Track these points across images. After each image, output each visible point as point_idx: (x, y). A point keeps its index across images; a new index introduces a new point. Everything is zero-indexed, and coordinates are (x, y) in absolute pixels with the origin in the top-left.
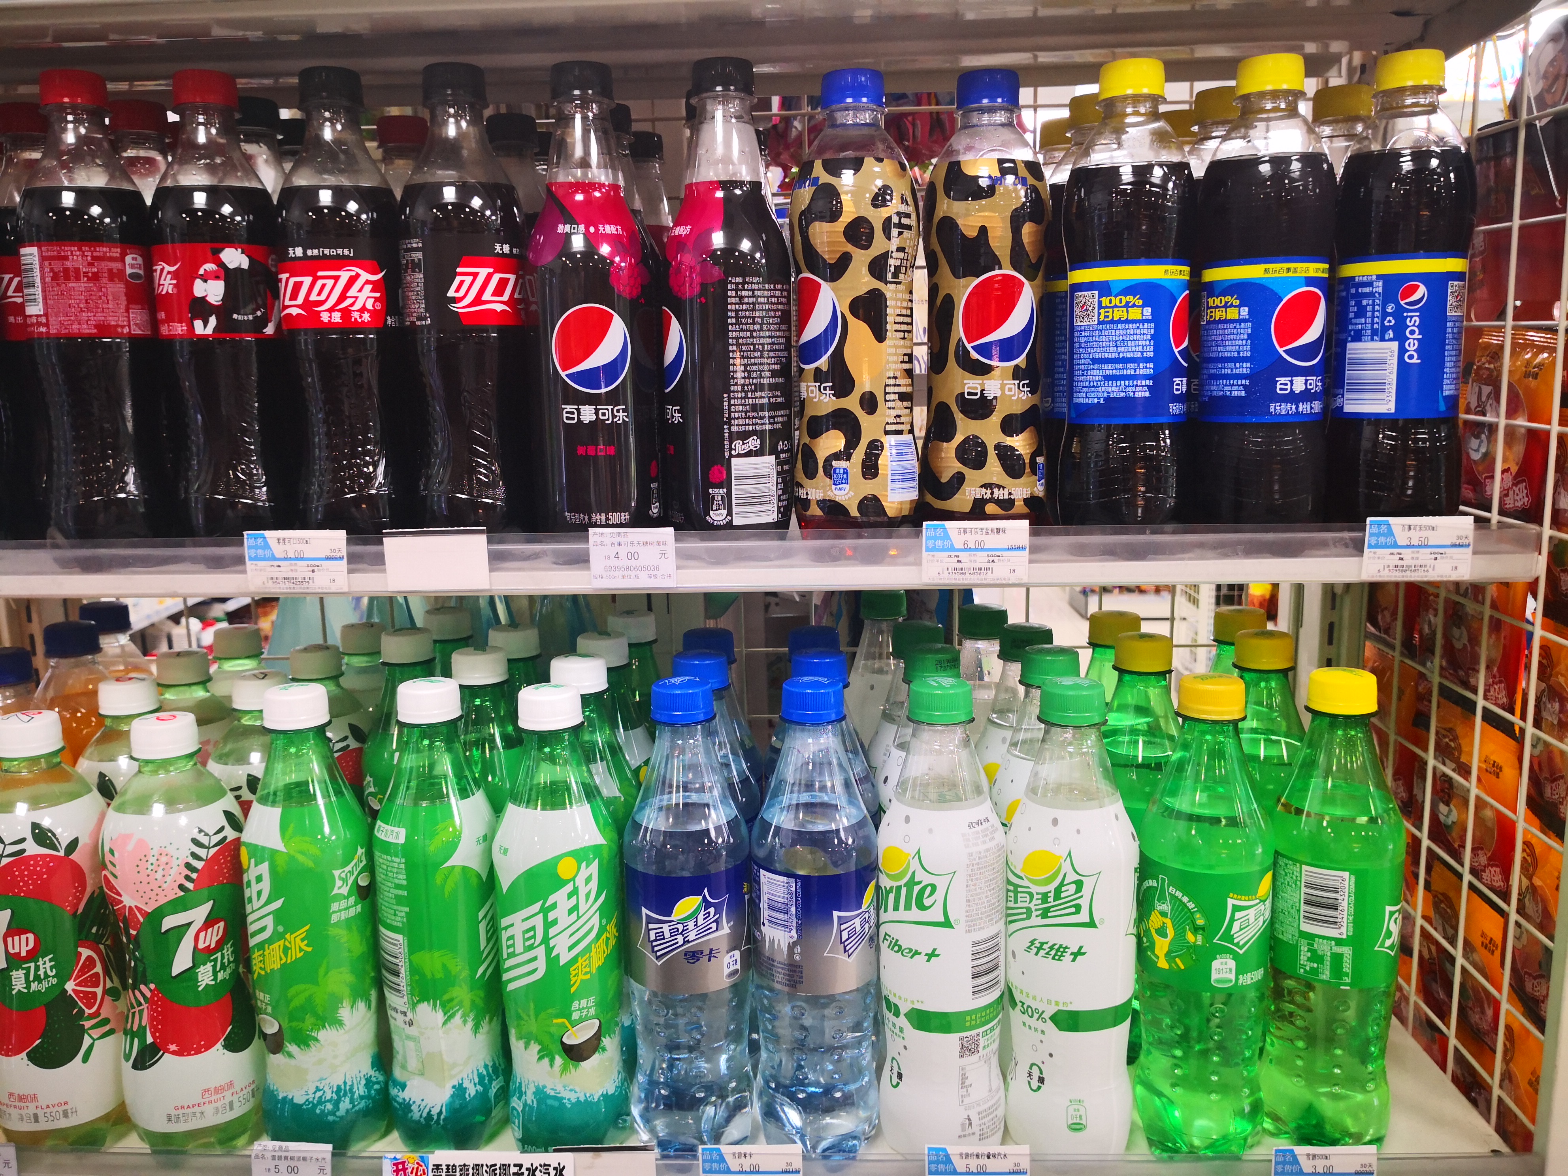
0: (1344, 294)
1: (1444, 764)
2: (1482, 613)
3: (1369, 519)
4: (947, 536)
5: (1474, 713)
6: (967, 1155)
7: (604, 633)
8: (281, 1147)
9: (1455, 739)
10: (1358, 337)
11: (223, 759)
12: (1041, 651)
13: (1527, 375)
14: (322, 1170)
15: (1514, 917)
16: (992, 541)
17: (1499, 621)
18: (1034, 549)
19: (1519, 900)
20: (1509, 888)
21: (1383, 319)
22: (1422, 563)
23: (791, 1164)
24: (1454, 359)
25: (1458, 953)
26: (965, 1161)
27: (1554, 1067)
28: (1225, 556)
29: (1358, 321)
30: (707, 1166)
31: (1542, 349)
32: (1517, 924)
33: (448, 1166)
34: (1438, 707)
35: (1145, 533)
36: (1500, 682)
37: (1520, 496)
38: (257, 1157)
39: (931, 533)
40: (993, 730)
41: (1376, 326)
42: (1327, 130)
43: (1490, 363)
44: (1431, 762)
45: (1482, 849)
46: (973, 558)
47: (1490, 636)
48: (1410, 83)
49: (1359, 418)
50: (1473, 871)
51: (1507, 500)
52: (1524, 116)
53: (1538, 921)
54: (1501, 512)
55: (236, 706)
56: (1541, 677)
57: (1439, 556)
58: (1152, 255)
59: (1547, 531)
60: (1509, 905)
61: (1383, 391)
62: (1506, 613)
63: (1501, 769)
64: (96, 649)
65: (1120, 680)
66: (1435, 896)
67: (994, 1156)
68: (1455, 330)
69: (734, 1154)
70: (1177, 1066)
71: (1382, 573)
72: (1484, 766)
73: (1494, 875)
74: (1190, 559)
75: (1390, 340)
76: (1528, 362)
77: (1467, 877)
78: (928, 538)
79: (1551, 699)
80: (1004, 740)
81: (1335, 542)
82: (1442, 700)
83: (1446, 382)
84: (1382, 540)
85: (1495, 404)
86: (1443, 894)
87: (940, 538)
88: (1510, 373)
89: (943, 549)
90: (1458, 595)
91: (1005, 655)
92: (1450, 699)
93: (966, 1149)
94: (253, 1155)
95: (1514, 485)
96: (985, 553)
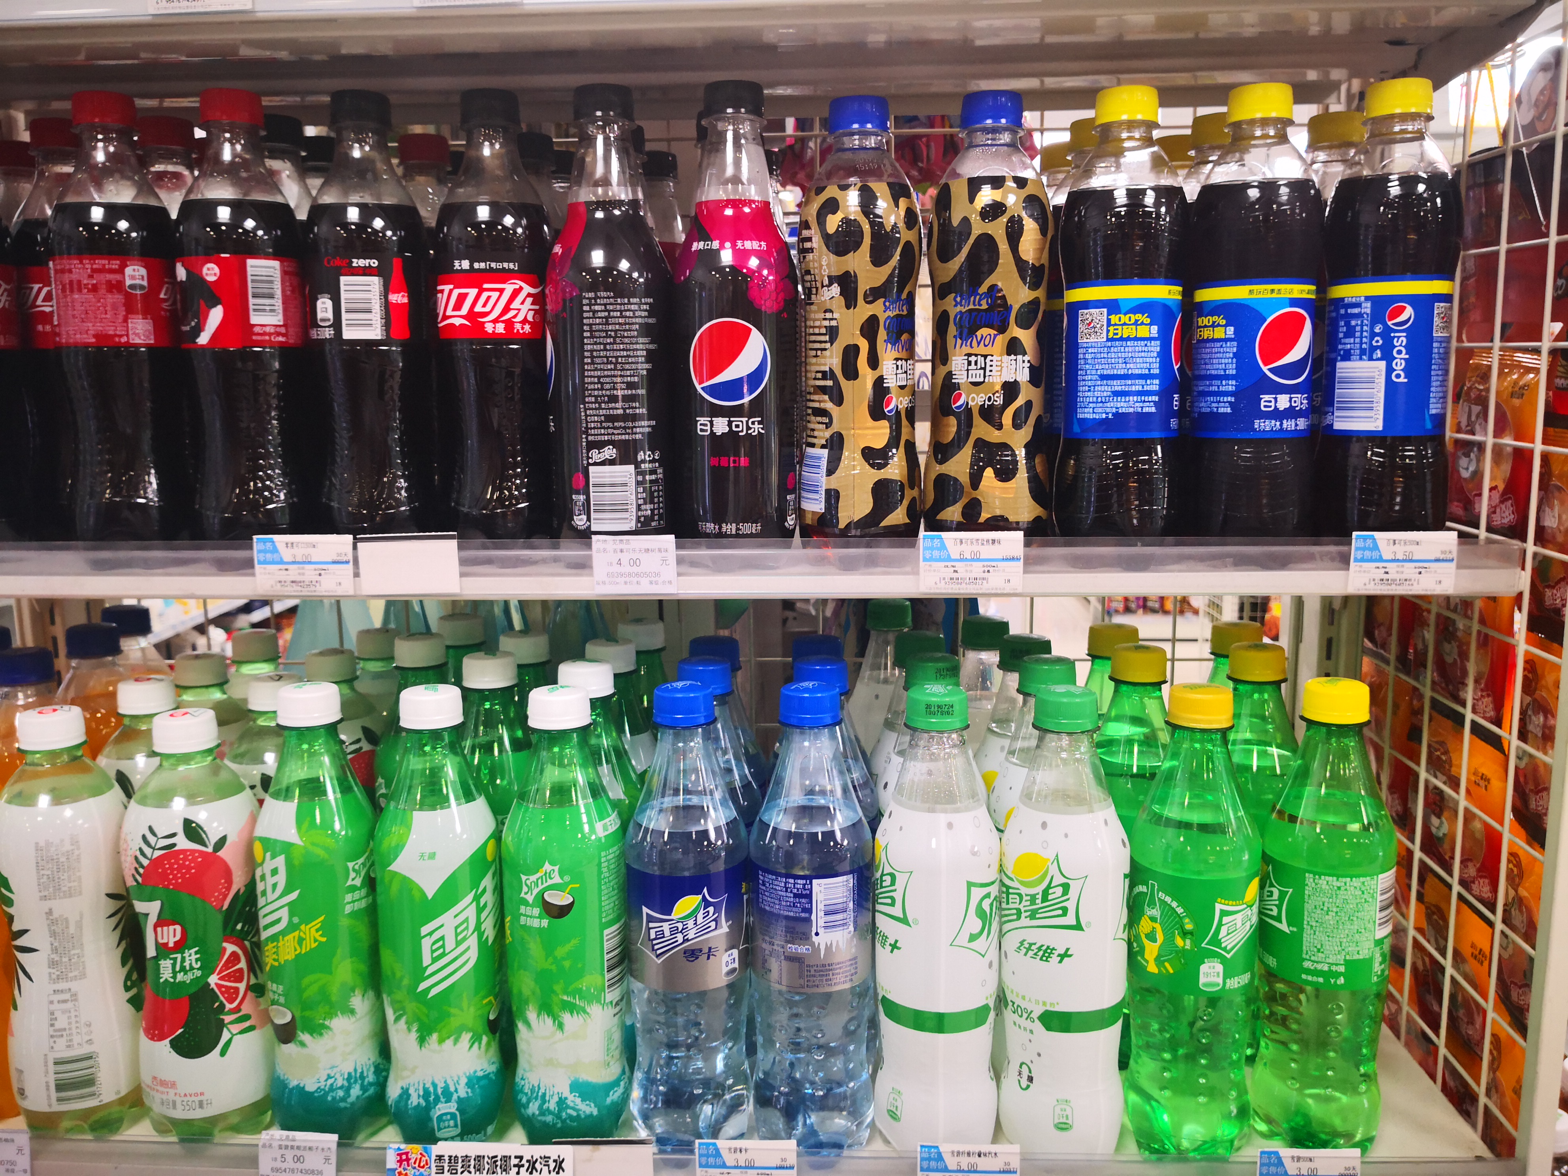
0: (1334, 314)
1: (1435, 777)
2: (1470, 628)
3: (1355, 534)
4: (943, 547)
5: (1463, 726)
6: (958, 1153)
7: (611, 638)
8: (288, 1137)
9: (1446, 752)
10: (1347, 356)
11: (238, 758)
12: (1037, 661)
13: (1512, 395)
14: (327, 1159)
16: (987, 552)
17: (1486, 635)
18: (1028, 560)
19: (1505, 911)
20: (1496, 898)
21: (1372, 339)
22: (1407, 577)
23: (785, 1160)
24: (1440, 378)
25: (1448, 963)
26: (957, 1159)
27: (1537, 1074)
28: (1215, 568)
29: (1347, 340)
30: (704, 1160)
31: (1529, 370)
32: (1503, 933)
33: (450, 1157)
34: (1430, 720)
35: (1136, 545)
36: (1488, 696)
37: (1507, 513)
38: (264, 1146)
39: (928, 543)
41: (1364, 346)
42: (1322, 156)
43: (1478, 384)
44: (1423, 775)
45: (1470, 860)
47: (1478, 650)
48: (1398, 111)
49: (1348, 436)
50: (1463, 882)
51: (1495, 517)
52: (1511, 143)
53: (1523, 931)
54: (1489, 529)
55: (252, 707)
56: (1526, 690)
57: (1423, 570)
58: (1146, 276)
59: (1531, 547)
61: (1371, 409)
62: (1493, 628)
63: (1489, 781)
64: (116, 650)
65: (1116, 691)
66: (1427, 908)
67: (985, 1155)
68: (1441, 351)
69: (730, 1149)
70: (1165, 1069)
71: (1368, 587)
72: (1473, 778)
73: (1482, 887)
74: (1180, 571)
75: (1378, 359)
76: (1516, 382)
77: (1456, 888)
78: (925, 549)
79: (1536, 713)
80: (1002, 748)
81: (1322, 556)
82: (1435, 714)
83: (1432, 400)
84: (1368, 554)
85: (1483, 423)
86: (1434, 905)
87: (937, 548)
88: (1498, 393)
89: (940, 560)
90: (1448, 608)
91: (1004, 665)
92: (1440, 712)
93: (957, 1147)
94: (261, 1144)
95: (1502, 502)
96: (981, 564)
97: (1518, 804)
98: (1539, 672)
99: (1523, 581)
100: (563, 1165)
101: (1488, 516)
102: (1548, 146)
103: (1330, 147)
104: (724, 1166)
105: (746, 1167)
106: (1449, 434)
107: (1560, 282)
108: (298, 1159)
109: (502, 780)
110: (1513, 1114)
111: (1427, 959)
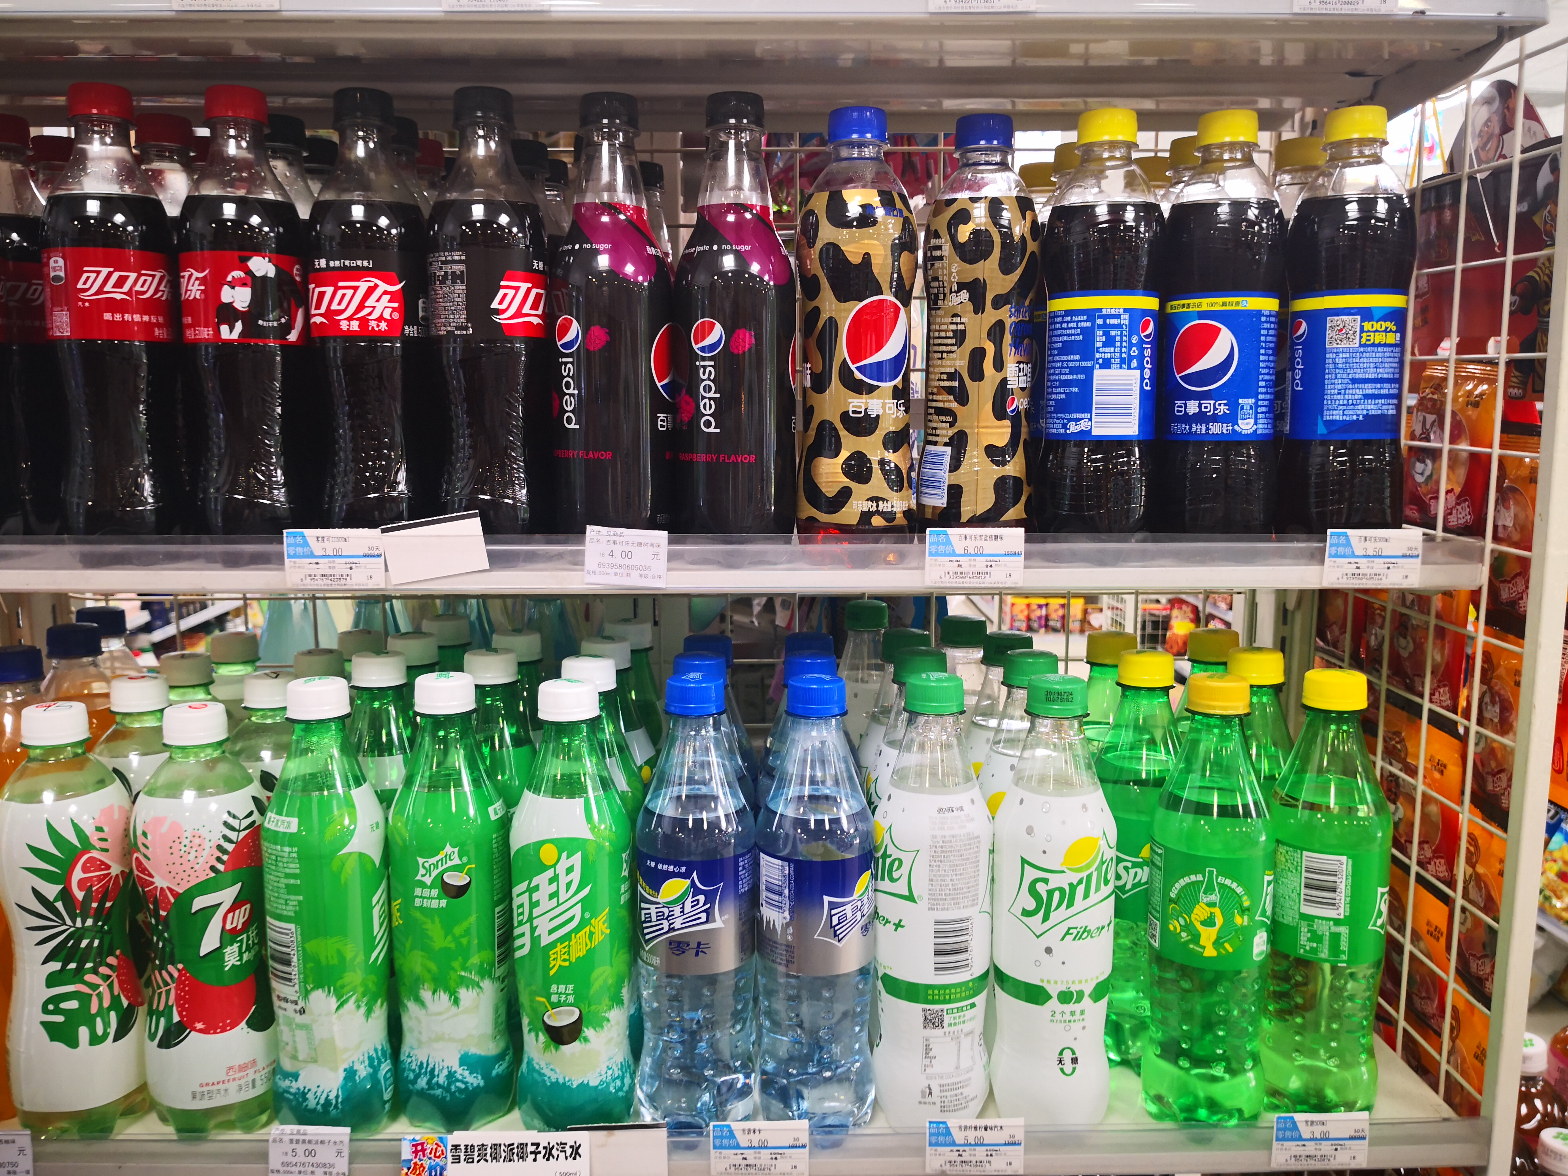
1: (1391, 764)
2: (1427, 623)
3: (1329, 531)
4: (948, 542)
5: (1420, 716)
6: (966, 1127)
8: (299, 1131)
9: (1402, 741)
12: (1022, 655)
13: (1469, 404)
14: (339, 1153)
15: (1459, 902)
16: (990, 547)
17: (1443, 629)
18: (1028, 556)
19: (1464, 886)
20: (1454, 876)
22: (1377, 572)
23: (798, 1140)
25: (1406, 941)
26: (964, 1133)
27: (1500, 1036)
30: (718, 1141)
31: (1482, 380)
32: (1464, 910)
33: (466, 1146)
34: (1386, 713)
36: (1445, 686)
37: (1463, 514)
38: (274, 1141)
39: (934, 539)
40: (976, 731)
42: (1287, 178)
43: (1433, 393)
44: (1379, 763)
45: (1427, 842)
46: (972, 563)
47: (1434, 643)
50: (1420, 863)
51: (1451, 518)
52: (1467, 169)
53: (1482, 903)
54: (1446, 529)
55: (247, 704)
56: (1483, 681)
57: (1391, 566)
59: (1489, 545)
60: (1455, 891)
62: (1451, 622)
63: (1445, 766)
64: (97, 650)
67: (991, 1128)
69: (743, 1130)
71: (1340, 581)
72: (1430, 765)
73: (1440, 866)
76: (1470, 393)
77: (1415, 868)
78: (930, 544)
79: (1493, 700)
80: (988, 740)
82: (1389, 705)
84: (1341, 550)
85: (1438, 431)
87: (943, 544)
88: (1454, 402)
89: (945, 555)
90: (1404, 604)
92: (1398, 704)
93: (964, 1123)
94: (271, 1139)
95: (1458, 504)
96: (984, 559)
98: (1495, 661)
99: (1482, 576)
100: (580, 1151)
103: (1296, 171)
104: (738, 1147)
105: (760, 1147)
106: (1404, 442)
108: (310, 1153)
109: (503, 775)
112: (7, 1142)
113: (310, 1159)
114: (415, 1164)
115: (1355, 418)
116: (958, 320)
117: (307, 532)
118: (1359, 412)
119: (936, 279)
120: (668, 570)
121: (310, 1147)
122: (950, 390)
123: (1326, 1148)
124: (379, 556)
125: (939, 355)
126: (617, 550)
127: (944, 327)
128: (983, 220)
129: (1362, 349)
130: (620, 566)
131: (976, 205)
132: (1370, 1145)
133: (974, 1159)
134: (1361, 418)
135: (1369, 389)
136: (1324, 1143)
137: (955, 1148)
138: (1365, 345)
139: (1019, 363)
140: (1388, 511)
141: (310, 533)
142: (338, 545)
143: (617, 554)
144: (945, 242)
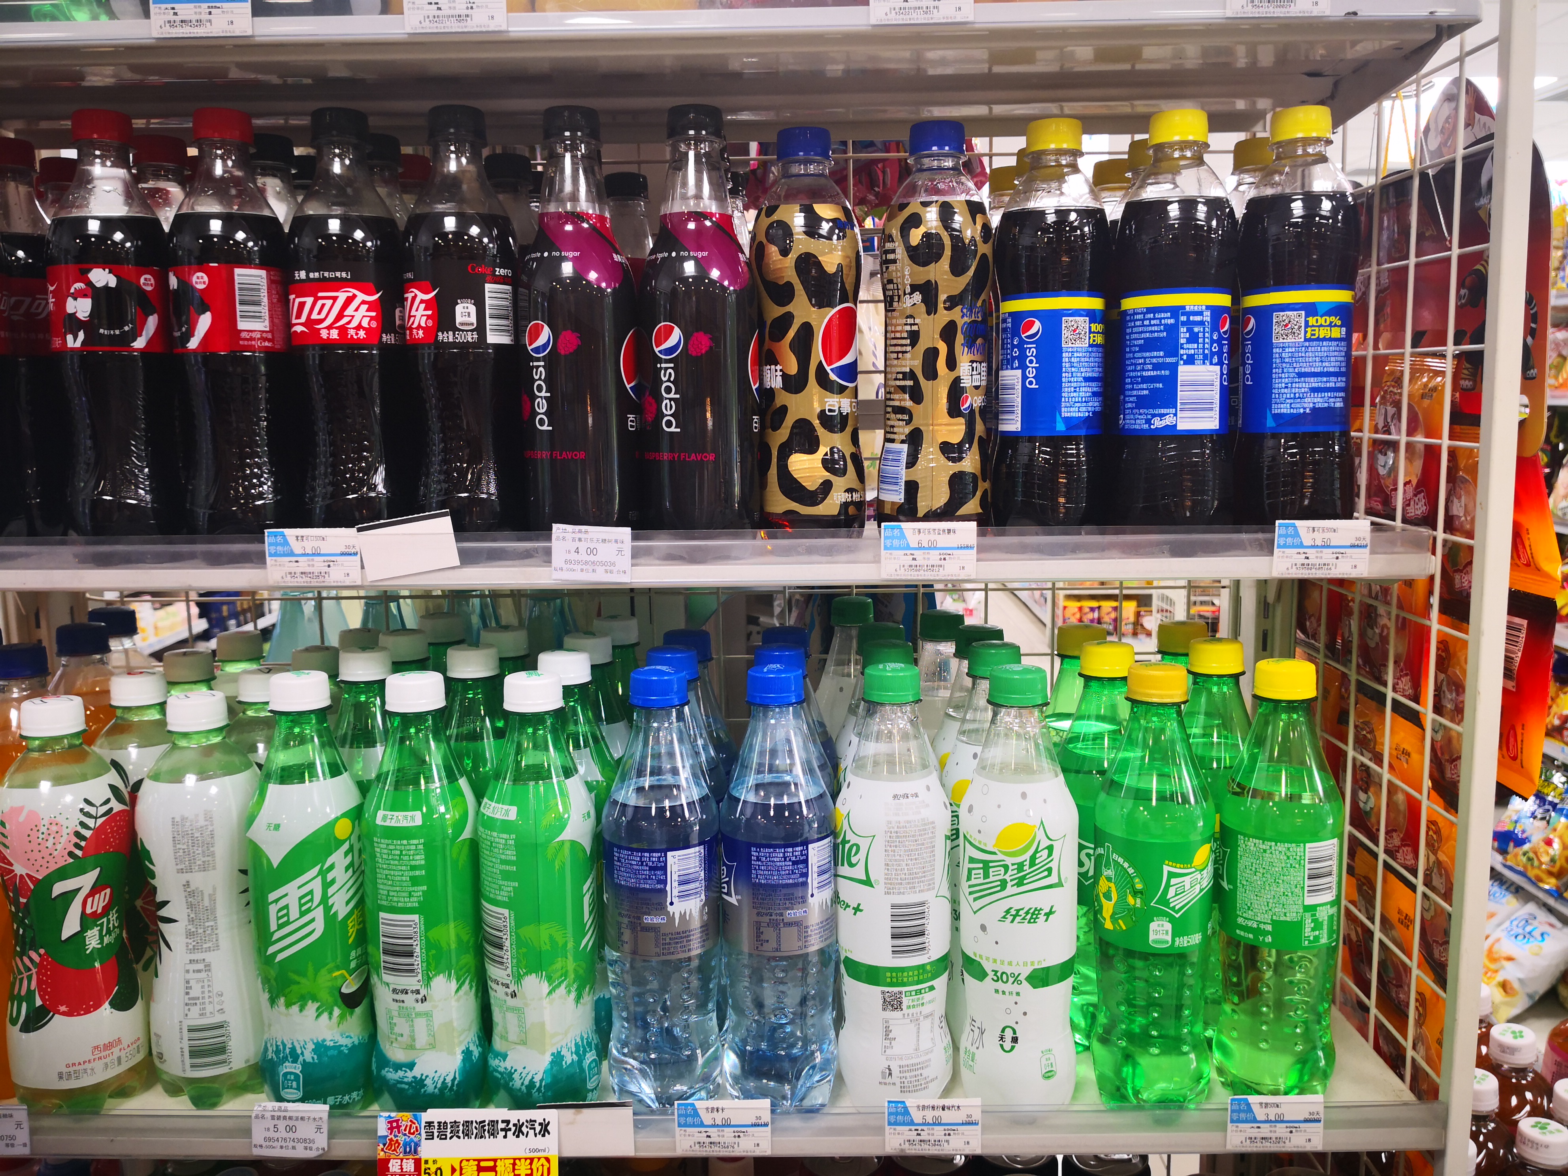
1: (1362, 754)
2: (1389, 613)
3: (1277, 522)
4: (903, 536)
5: (1385, 705)
6: (924, 1107)
8: (281, 1107)
9: (1370, 730)
12: (990, 647)
13: (1423, 396)
14: (319, 1129)
15: (1421, 888)
16: (944, 541)
17: (1404, 618)
18: (981, 549)
19: (1425, 874)
20: (1417, 863)
22: (1326, 562)
23: (760, 1118)
25: (1376, 928)
26: (922, 1113)
27: (1455, 1020)
28: (1153, 555)
30: (682, 1120)
31: (1437, 373)
32: (1424, 895)
33: (439, 1123)
34: (1356, 702)
36: (1406, 675)
37: (1420, 505)
38: (257, 1117)
39: (889, 533)
43: (1392, 387)
44: (1351, 753)
45: (1396, 831)
46: (926, 556)
47: (1396, 634)
50: (1387, 851)
51: (1410, 509)
52: (1419, 166)
53: (1443, 892)
54: (1405, 521)
56: (1438, 665)
57: (1340, 556)
59: (1440, 535)
60: (1417, 878)
62: (1411, 612)
63: (1409, 755)
66: (1356, 879)
67: (949, 1108)
69: (707, 1109)
71: (1291, 571)
72: (1395, 753)
73: (1405, 854)
76: (1426, 385)
77: (1382, 856)
78: (885, 538)
79: (1448, 689)
81: (1251, 542)
82: (1361, 696)
84: (1290, 540)
85: (1397, 424)
86: (1365, 877)
87: (897, 538)
88: (1409, 396)
89: (900, 548)
90: (1370, 596)
91: (959, 654)
92: (1365, 695)
93: (922, 1102)
94: (253, 1115)
95: (1415, 495)
96: (938, 552)
97: (1436, 774)
98: (1451, 649)
99: (1433, 565)
100: (549, 1128)
101: (1404, 509)
102: (1448, 170)
103: (1255, 170)
104: (702, 1125)
105: (723, 1126)
107: (1463, 292)
108: (292, 1129)
110: (1434, 1061)
111: (1359, 930)
112: (5, 1116)
113: (291, 1135)
114: (391, 1140)
115: (1302, 411)
116: (910, 321)
117: (288, 532)
118: (1306, 405)
119: (890, 281)
120: (632, 565)
121: (291, 1123)
122: (903, 389)
123: (1281, 1130)
124: (355, 554)
125: (895, 355)
126: (583, 546)
127: (899, 328)
128: (935, 224)
129: (1307, 344)
130: (586, 563)
131: (929, 209)
132: (1325, 1128)
133: (932, 1138)
134: (1308, 411)
135: (1314, 382)
136: (1278, 1125)
137: (913, 1128)
138: (1310, 340)
139: (972, 362)
140: (1339, 503)
141: (290, 533)
142: (316, 544)
143: (582, 550)
144: (898, 246)
